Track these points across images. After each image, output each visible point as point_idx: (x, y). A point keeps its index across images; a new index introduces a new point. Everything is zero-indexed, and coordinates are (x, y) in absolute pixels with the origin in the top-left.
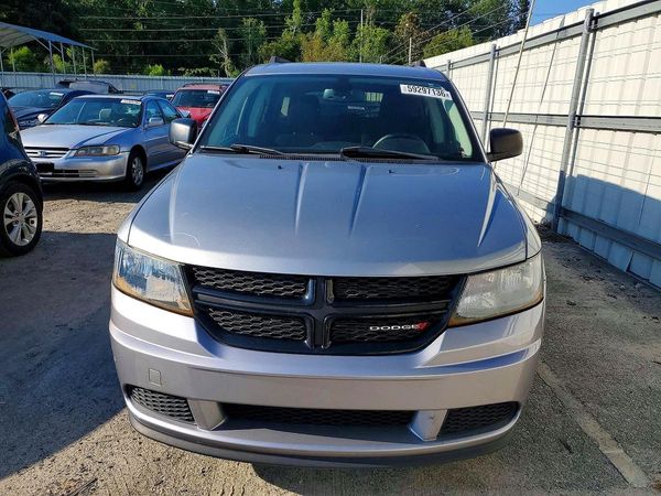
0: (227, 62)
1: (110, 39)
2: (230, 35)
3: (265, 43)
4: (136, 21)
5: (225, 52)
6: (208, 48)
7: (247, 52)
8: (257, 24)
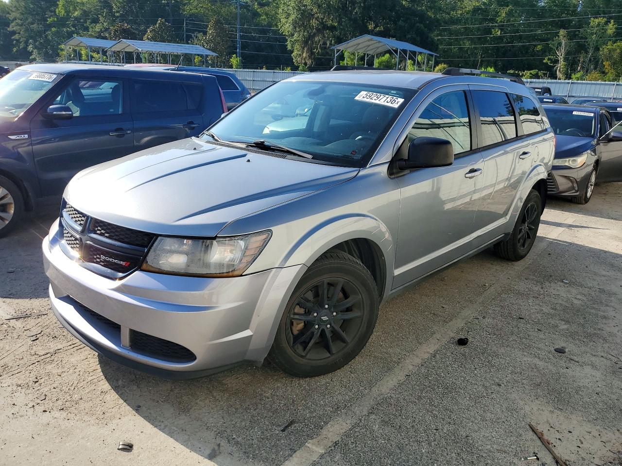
0: (561, 65)
1: (467, 45)
2: (571, 37)
3: (610, 43)
4: (493, 27)
5: (561, 55)
6: (547, 50)
7: (587, 52)
8: (607, 23)
